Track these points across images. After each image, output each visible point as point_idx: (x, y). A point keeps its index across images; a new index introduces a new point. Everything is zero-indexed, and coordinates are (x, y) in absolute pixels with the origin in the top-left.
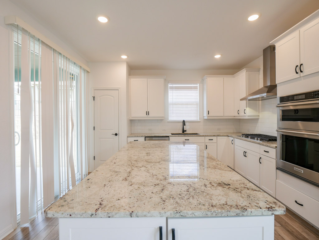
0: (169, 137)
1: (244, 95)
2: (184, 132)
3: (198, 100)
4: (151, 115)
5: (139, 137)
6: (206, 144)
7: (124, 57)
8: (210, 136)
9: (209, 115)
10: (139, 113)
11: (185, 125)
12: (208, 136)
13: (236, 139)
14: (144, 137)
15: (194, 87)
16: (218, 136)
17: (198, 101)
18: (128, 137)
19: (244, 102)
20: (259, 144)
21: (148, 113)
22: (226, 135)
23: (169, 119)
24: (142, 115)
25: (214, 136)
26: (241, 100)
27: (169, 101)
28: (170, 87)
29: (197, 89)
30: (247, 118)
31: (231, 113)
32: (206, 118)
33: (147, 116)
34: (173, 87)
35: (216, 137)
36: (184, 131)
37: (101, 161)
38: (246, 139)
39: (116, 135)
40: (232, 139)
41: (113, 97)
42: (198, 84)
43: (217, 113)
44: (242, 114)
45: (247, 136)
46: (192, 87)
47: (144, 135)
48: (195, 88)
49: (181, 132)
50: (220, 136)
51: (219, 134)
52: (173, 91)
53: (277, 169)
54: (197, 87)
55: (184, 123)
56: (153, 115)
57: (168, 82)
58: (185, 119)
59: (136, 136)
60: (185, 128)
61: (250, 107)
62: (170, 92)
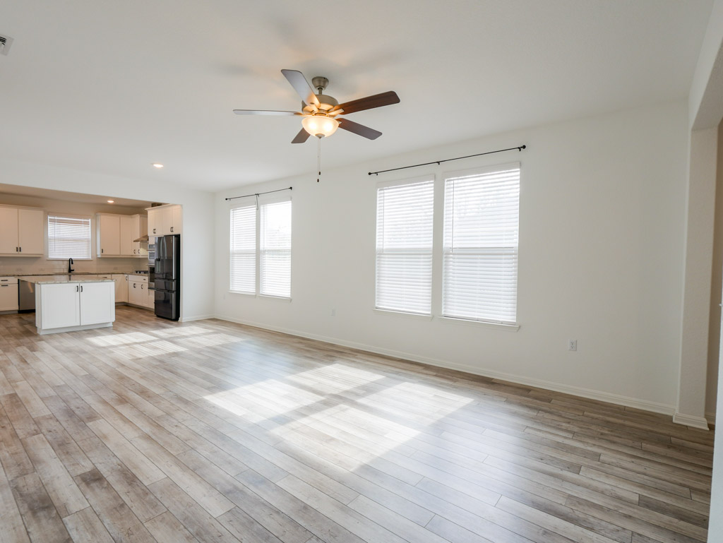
4: (23, 252)
5: (10, 276)
8: (104, 274)
9: (103, 254)
11: (73, 264)
15: (84, 222)
16: (112, 274)
17: (90, 237)
20: (143, 276)
21: (19, 249)
23: (50, 257)
25: (108, 274)
26: (134, 241)
27: (49, 236)
28: (50, 219)
30: (141, 257)
32: (99, 256)
33: (17, 253)
34: (55, 220)
36: (70, 271)
43: (112, 251)
44: (137, 254)
46: (81, 222)
48: (87, 223)
49: (67, 272)
53: (149, 287)
55: (71, 261)
56: (26, 251)
57: (48, 213)
58: (73, 258)
59: (3, 276)
60: (73, 267)
61: (143, 248)
62: (51, 226)
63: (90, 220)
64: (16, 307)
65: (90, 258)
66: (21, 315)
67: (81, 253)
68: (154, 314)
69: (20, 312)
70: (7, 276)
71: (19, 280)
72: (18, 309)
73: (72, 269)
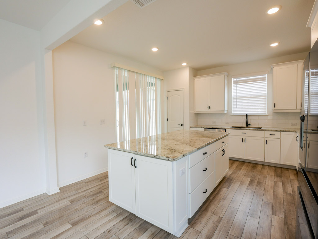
0: (225, 129)
2: (248, 126)
4: (212, 109)
6: (266, 139)
7: (184, 64)
8: (271, 131)
9: (275, 108)
10: (201, 108)
11: (250, 118)
12: (268, 130)
14: (203, 128)
15: (261, 78)
16: (282, 131)
17: (267, 93)
18: (190, 127)
21: (209, 108)
22: (293, 130)
23: (232, 113)
25: (276, 131)
27: (232, 95)
28: (234, 81)
29: (265, 80)
33: (208, 110)
34: (237, 81)
35: (279, 132)
39: (182, 125)
41: (180, 96)
42: (267, 75)
43: (283, 106)
46: (259, 78)
47: (203, 126)
48: (263, 79)
49: (245, 126)
50: (285, 131)
51: (283, 129)
52: (236, 85)
54: (265, 78)
55: (248, 116)
57: (232, 77)
58: (250, 113)
60: (249, 121)
62: (234, 87)
73: (248, 123)
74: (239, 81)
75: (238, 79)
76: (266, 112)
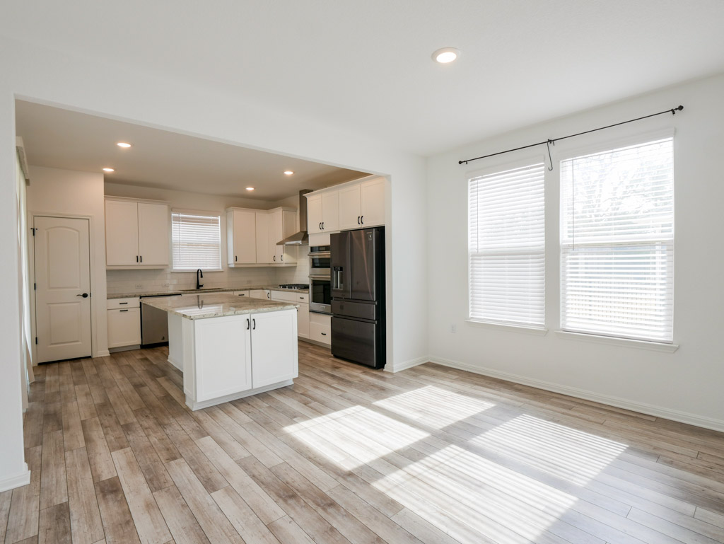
0: (180, 294)
1: (281, 239)
2: (200, 288)
3: (219, 239)
4: (143, 263)
5: (130, 297)
7: (108, 170)
8: (241, 290)
9: (237, 262)
11: (202, 276)
12: (238, 290)
13: (273, 292)
14: (138, 297)
15: (213, 220)
16: (251, 290)
17: (220, 241)
18: (108, 298)
19: (281, 246)
20: (296, 292)
21: (139, 259)
23: (174, 268)
24: (130, 262)
25: (246, 290)
26: (278, 244)
27: (173, 239)
28: (174, 217)
29: (218, 223)
30: (284, 265)
31: (266, 259)
32: (233, 266)
33: (138, 264)
34: (179, 218)
35: (248, 291)
36: (199, 286)
37: (52, 344)
38: (284, 289)
39: (85, 296)
40: (268, 291)
41: (77, 230)
42: (219, 216)
43: (248, 259)
44: (278, 260)
45: (284, 286)
46: (210, 220)
48: (215, 222)
49: (194, 287)
50: (253, 290)
52: (179, 224)
53: (310, 311)
54: (218, 220)
55: (199, 273)
56: (148, 262)
57: (171, 210)
58: (201, 268)
59: (122, 297)
60: (202, 281)
61: (287, 253)
62: (175, 226)
63: (219, 218)
64: (137, 341)
65: (220, 268)
66: (144, 351)
67: (210, 262)
68: (330, 354)
69: (143, 347)
70: (127, 297)
71: (141, 303)
72: (140, 343)
73: (200, 284)
74: (183, 218)
75: (181, 215)
76: (221, 268)
